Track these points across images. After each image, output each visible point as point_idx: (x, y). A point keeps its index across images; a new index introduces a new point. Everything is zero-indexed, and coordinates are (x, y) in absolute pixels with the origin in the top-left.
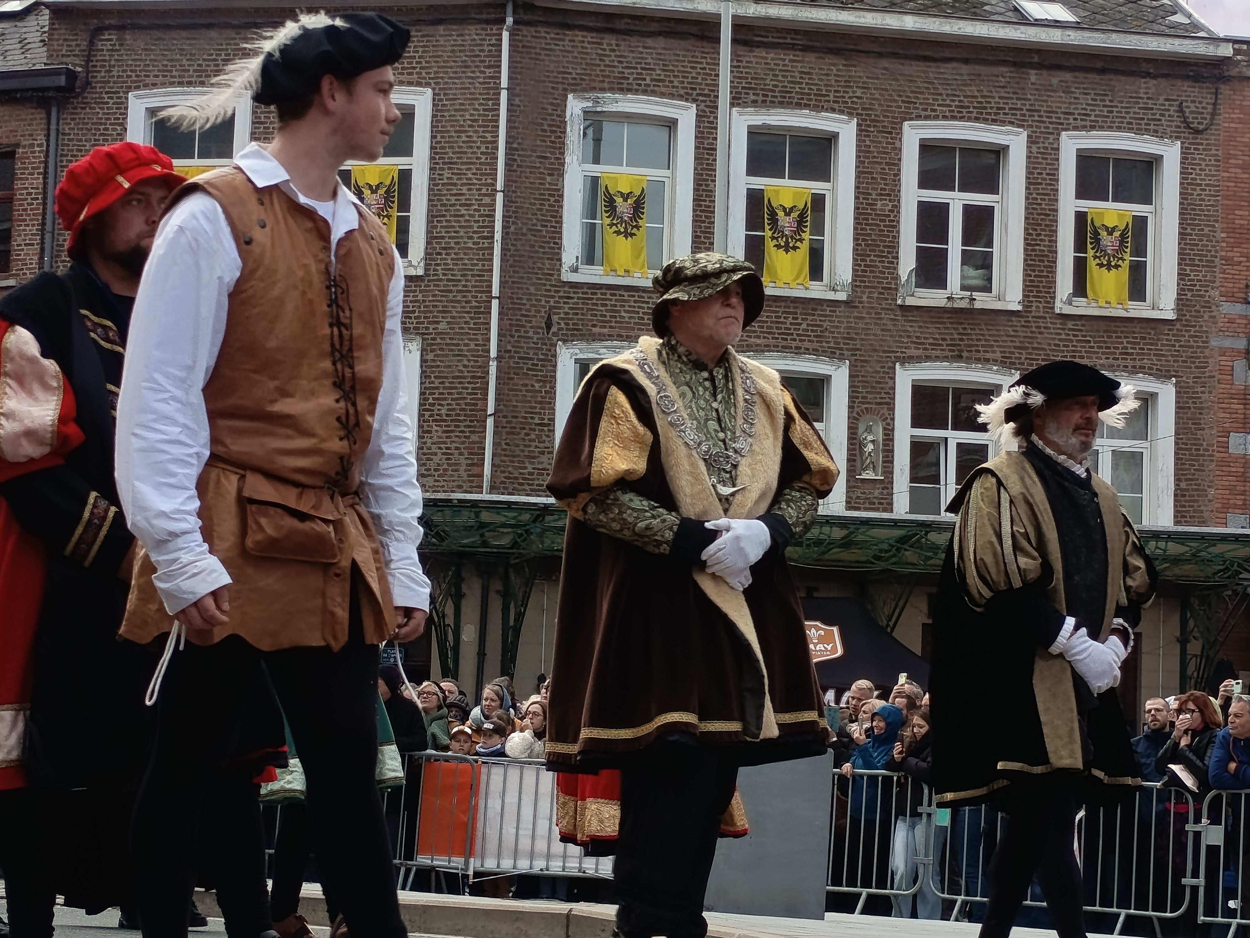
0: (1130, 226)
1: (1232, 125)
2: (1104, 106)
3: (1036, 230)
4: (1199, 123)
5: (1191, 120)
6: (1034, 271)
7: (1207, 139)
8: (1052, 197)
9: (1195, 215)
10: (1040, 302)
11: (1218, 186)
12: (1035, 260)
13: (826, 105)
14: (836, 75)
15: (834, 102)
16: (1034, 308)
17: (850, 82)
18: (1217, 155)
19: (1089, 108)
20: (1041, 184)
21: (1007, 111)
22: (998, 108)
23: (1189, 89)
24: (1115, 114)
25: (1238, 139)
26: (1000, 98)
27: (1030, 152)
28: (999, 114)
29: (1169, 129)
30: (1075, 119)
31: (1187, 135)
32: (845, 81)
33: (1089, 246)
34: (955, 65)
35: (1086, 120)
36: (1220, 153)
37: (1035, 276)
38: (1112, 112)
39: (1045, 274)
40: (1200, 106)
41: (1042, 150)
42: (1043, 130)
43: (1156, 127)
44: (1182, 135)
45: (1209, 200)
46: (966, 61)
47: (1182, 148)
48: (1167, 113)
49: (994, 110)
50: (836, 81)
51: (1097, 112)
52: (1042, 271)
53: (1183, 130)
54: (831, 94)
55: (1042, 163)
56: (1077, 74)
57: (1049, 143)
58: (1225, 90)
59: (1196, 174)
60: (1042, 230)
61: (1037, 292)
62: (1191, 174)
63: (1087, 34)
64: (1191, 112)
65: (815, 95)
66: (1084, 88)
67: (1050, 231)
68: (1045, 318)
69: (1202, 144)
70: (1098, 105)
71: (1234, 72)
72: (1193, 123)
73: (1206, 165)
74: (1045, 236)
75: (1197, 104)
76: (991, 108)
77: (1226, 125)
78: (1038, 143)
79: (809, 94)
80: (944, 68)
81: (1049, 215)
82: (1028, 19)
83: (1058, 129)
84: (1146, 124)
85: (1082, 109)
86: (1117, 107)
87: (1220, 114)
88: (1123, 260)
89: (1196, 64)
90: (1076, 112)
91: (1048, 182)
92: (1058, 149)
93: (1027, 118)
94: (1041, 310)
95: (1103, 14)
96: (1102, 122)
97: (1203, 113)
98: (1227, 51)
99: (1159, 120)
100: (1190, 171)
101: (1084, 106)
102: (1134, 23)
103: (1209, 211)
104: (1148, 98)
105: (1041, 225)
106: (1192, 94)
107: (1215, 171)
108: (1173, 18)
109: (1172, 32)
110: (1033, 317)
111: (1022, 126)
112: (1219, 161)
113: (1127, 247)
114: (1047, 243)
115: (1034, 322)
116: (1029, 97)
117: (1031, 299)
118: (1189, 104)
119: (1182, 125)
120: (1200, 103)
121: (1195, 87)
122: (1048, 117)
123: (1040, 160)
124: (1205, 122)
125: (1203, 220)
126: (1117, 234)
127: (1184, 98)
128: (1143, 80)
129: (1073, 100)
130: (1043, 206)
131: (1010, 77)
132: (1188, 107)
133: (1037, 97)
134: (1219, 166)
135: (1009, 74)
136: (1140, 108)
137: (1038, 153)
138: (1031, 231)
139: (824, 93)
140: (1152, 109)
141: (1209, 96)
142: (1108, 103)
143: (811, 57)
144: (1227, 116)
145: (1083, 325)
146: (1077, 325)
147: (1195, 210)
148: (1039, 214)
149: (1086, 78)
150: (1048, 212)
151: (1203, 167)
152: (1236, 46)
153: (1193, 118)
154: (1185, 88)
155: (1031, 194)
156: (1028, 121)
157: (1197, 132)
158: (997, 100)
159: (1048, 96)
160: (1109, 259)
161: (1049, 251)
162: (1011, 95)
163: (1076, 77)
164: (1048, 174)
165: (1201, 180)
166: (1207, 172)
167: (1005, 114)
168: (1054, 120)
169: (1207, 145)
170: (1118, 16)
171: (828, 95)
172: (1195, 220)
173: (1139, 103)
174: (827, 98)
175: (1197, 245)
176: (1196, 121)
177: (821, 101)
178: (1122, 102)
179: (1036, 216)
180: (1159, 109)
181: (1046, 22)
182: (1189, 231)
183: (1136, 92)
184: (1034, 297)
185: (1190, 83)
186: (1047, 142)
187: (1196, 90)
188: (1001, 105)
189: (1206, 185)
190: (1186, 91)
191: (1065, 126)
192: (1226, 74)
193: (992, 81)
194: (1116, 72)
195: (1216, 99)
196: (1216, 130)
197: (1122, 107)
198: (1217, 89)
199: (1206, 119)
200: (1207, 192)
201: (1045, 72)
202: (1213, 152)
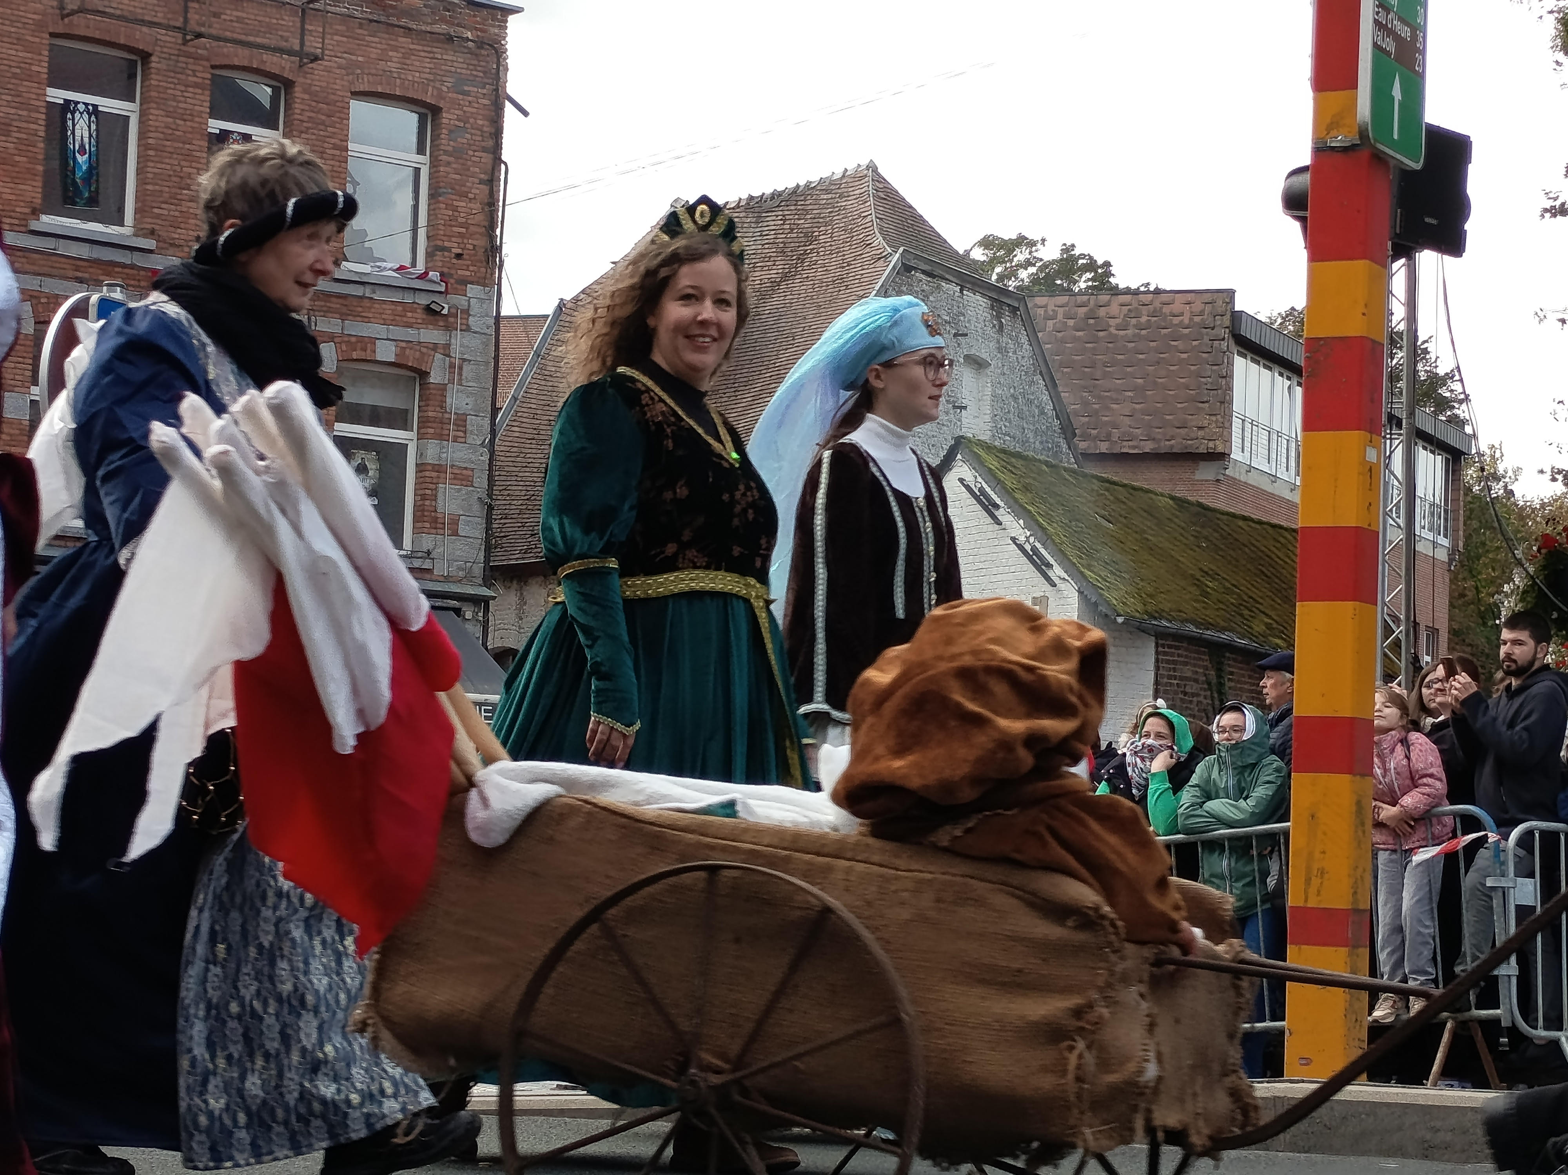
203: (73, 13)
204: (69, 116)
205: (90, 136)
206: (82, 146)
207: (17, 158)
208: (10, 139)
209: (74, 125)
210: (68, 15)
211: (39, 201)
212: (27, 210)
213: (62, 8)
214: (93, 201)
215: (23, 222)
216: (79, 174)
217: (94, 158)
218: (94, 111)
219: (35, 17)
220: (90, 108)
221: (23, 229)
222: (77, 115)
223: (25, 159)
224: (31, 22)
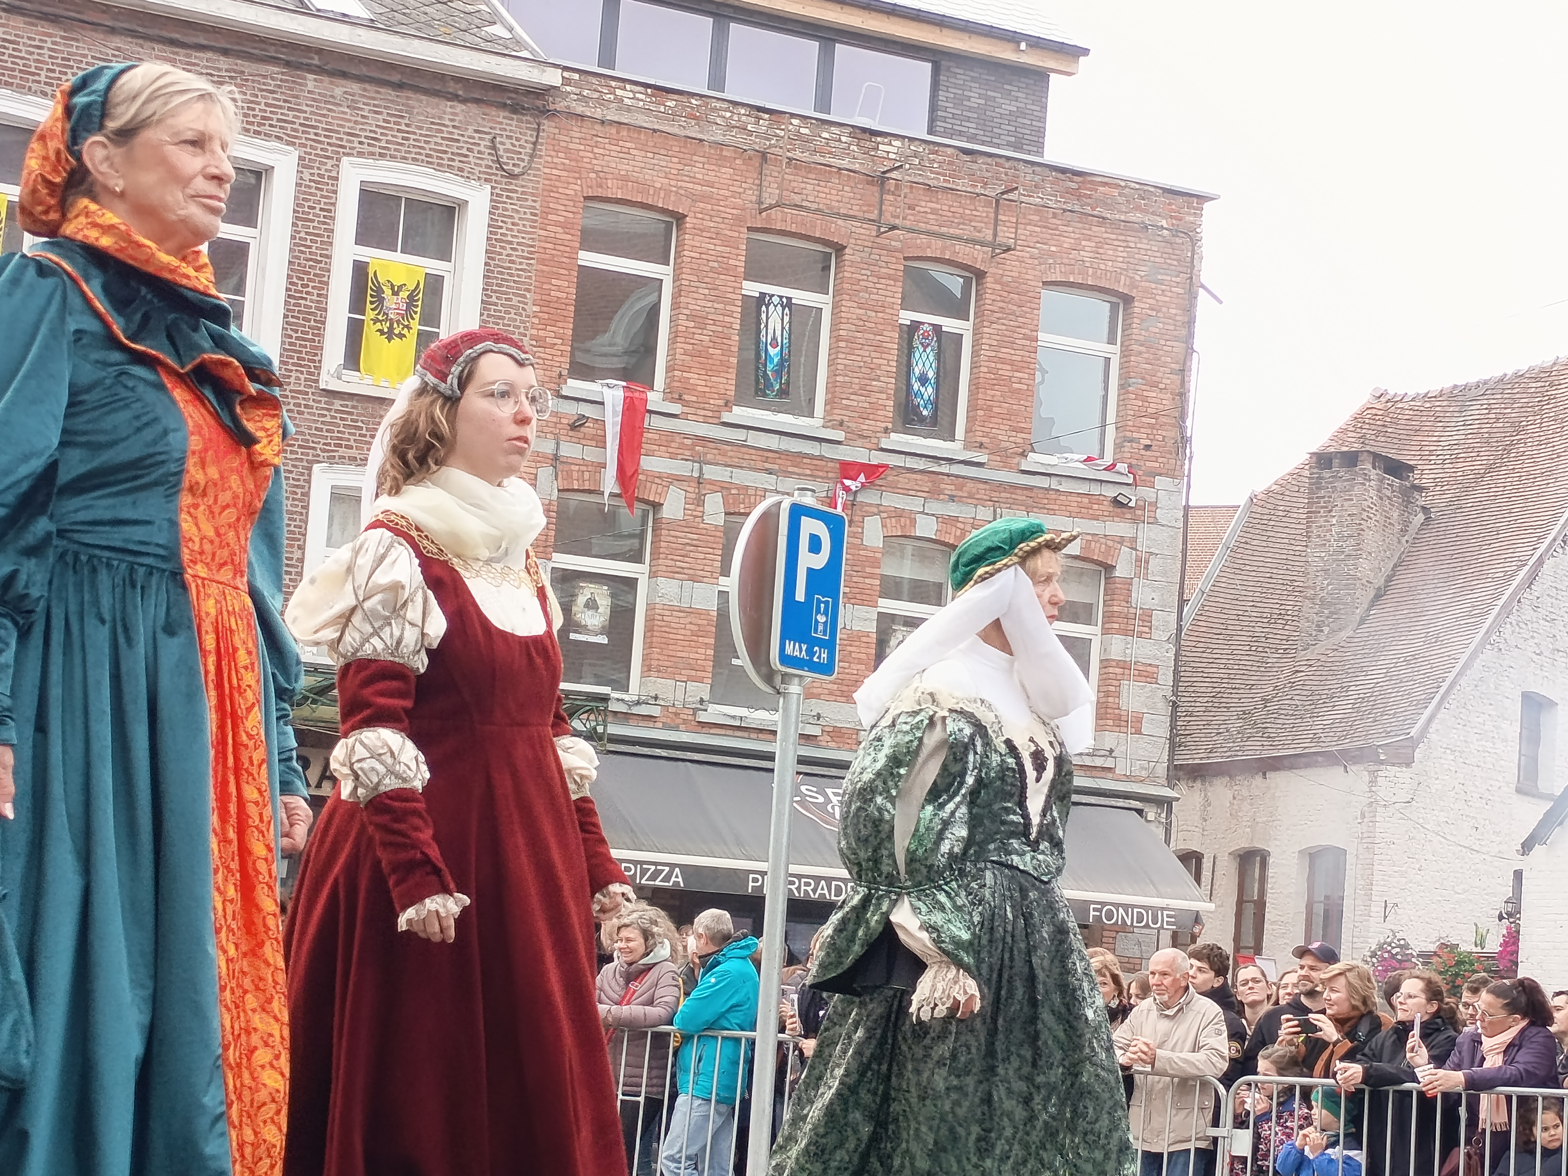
0: (421, 286)
1: (555, 172)
2: (399, 131)
3: (302, 279)
4: (514, 165)
5: (505, 160)
6: (296, 331)
7: (523, 186)
8: (326, 239)
9: (502, 279)
10: (302, 373)
11: (532, 246)
12: (298, 318)
13: (34, 86)
14: (50, 49)
15: (46, 83)
16: (292, 380)
17: (69, 60)
18: (534, 208)
19: (379, 131)
20: (313, 221)
21: (274, 123)
22: (264, 118)
23: (505, 121)
24: (411, 142)
25: (560, 190)
26: (266, 104)
27: (301, 178)
28: (264, 125)
29: (478, 169)
30: (360, 143)
31: (499, 178)
32: (63, 59)
33: (369, 306)
34: (209, 55)
35: (375, 146)
36: (537, 205)
37: (297, 338)
38: (407, 139)
39: (310, 336)
40: (517, 143)
41: (316, 178)
42: (319, 152)
43: (461, 165)
44: (493, 177)
45: (521, 263)
46: (225, 52)
47: (492, 194)
48: (476, 148)
49: (258, 119)
50: (51, 57)
51: (390, 138)
52: (307, 333)
53: (494, 171)
54: (43, 73)
55: (315, 195)
56: (367, 86)
57: (326, 170)
58: (547, 125)
59: (507, 229)
60: (309, 280)
61: (298, 358)
62: (501, 228)
63: (382, 36)
64: (507, 151)
65: (21, 71)
66: (375, 106)
67: (320, 282)
68: (307, 393)
69: (516, 192)
70: (391, 129)
71: (560, 105)
72: (507, 164)
73: (520, 219)
74: (313, 288)
75: (514, 141)
76: (254, 116)
77: (547, 171)
78: (312, 168)
79: (13, 70)
80: (196, 57)
81: (321, 262)
82: (308, 8)
83: (338, 153)
84: (450, 159)
85: (371, 131)
86: (414, 133)
87: (541, 157)
88: (409, 328)
89: (516, 91)
90: (363, 134)
91: (322, 219)
92: (337, 179)
93: (300, 134)
94: (303, 383)
95: (404, 14)
96: (395, 150)
97: (520, 153)
98: (553, 78)
99: (466, 156)
100: (500, 224)
101: (374, 128)
102: (442, 29)
103: (519, 276)
104: (454, 127)
105: (309, 273)
106: (508, 128)
107: (531, 227)
108: (491, 29)
109: (488, 46)
110: (291, 391)
111: (293, 144)
112: (535, 215)
113: (416, 313)
114: (315, 298)
115: (293, 397)
116: (305, 108)
117: (290, 367)
118: (504, 140)
119: (494, 166)
120: (518, 140)
121: (512, 119)
122: (326, 136)
123: (313, 191)
124: (522, 164)
125: (512, 288)
126: (404, 294)
127: (499, 132)
128: (449, 103)
129: (359, 119)
130: (314, 250)
131: (281, 80)
132: (502, 143)
133: (314, 110)
134: (536, 221)
135: (280, 76)
136: (443, 138)
137: (310, 180)
138: (295, 280)
139: (33, 70)
140: (458, 141)
141: (529, 132)
142: (403, 127)
143: (18, 21)
144: (549, 159)
145: (353, 407)
146: (347, 406)
147: (502, 273)
148: (307, 260)
149: (378, 92)
150: (319, 258)
151: (516, 221)
152: (566, 74)
153: (508, 158)
154: (500, 120)
155: (299, 232)
156: (301, 138)
157: (512, 176)
158: (263, 107)
159: (329, 110)
160: (391, 325)
161: (317, 308)
162: (281, 103)
163: (365, 90)
164: (321, 209)
165: (512, 236)
166: (521, 227)
167: (271, 125)
168: (334, 141)
169: (523, 193)
170: (423, 18)
171: (39, 75)
172: (502, 286)
173: (442, 132)
174: (37, 78)
175: (503, 318)
176: (511, 162)
177: (28, 80)
178: (421, 128)
179: (302, 261)
180: (467, 142)
181: (331, 15)
182: (494, 299)
183: (440, 118)
184: (294, 364)
185: (507, 114)
186: (323, 167)
187: (514, 123)
188: (268, 115)
189: (518, 244)
190: (501, 123)
191: (347, 151)
192: (552, 107)
193: (259, 82)
194: (416, 89)
195: (537, 137)
196: (535, 176)
197: (421, 135)
198: (539, 125)
199: (523, 160)
200: (520, 253)
201: (326, 79)
202: (530, 203)
203: (771, 207)
204: (764, 308)
205: (783, 328)
206: (774, 338)
207: (711, 351)
208: (705, 332)
209: (767, 318)
210: (766, 209)
211: (733, 393)
212: (721, 402)
213: (760, 203)
214: (784, 392)
215: (716, 414)
216: (770, 367)
217: (786, 351)
218: (788, 304)
219: (735, 212)
220: (784, 300)
221: (716, 421)
222: (771, 307)
223: (719, 352)
224: (730, 216)
